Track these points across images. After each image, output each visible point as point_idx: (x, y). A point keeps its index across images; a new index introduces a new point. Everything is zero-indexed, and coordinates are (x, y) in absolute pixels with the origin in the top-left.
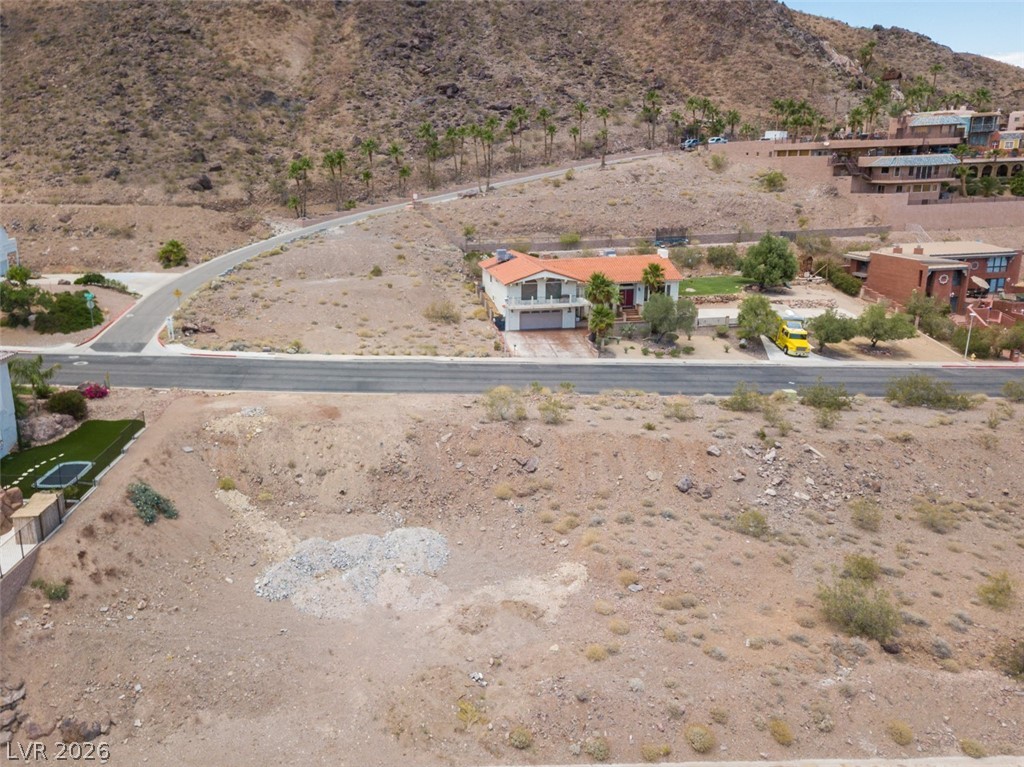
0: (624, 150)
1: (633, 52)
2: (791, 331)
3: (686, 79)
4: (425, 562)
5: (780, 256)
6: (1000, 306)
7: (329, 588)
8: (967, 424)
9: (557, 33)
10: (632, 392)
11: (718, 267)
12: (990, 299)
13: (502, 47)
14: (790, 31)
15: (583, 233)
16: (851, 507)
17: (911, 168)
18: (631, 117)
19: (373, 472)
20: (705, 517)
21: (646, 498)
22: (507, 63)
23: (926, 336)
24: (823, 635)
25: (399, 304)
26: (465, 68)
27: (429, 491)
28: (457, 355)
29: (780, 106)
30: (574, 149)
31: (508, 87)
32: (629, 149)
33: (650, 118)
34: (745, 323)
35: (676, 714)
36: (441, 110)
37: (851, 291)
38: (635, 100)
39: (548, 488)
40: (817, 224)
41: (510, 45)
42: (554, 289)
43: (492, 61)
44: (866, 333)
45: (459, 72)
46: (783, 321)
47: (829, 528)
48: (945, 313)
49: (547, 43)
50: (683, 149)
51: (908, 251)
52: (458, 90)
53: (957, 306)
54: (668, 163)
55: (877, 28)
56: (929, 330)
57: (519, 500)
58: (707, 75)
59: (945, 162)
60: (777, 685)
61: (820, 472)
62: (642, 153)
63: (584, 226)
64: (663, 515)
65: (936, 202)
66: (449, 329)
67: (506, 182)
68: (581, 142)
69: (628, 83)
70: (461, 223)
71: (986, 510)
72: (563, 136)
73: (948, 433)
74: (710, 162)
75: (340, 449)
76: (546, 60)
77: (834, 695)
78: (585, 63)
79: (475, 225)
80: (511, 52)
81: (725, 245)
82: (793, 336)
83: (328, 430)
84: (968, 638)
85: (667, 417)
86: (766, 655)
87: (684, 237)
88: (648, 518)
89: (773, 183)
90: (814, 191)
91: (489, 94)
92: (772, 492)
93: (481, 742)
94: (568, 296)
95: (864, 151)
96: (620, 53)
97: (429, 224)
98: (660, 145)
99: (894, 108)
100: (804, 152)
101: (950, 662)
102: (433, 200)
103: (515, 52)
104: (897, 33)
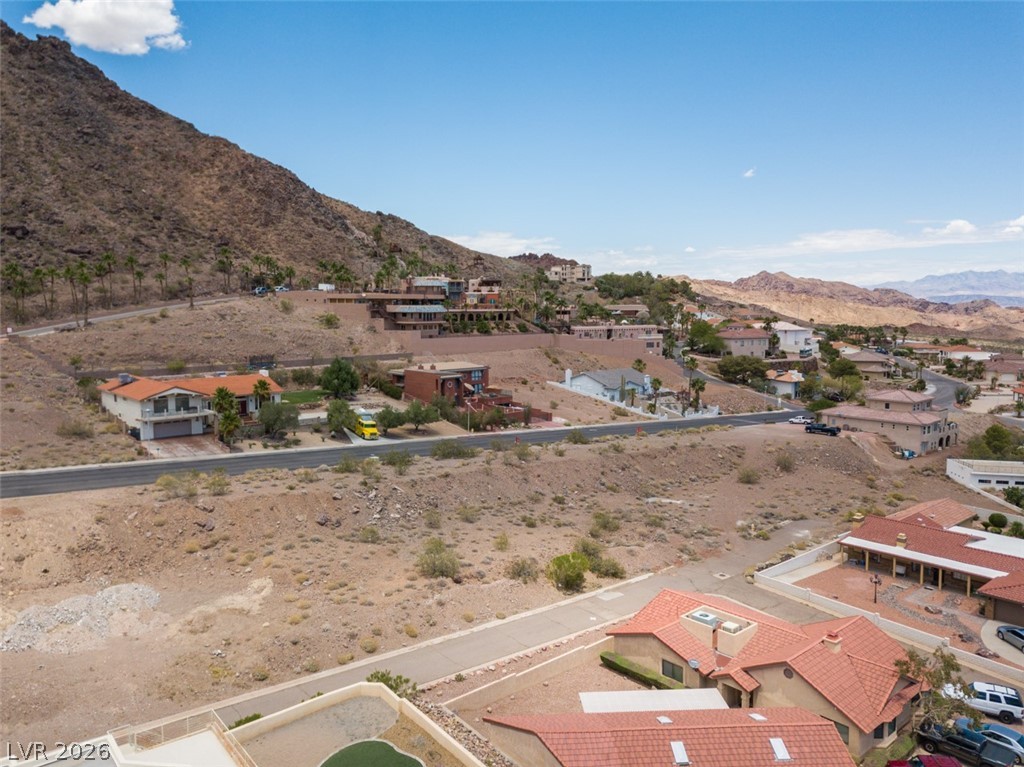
0: (206, 294)
1: (197, 213)
2: (365, 422)
3: (247, 240)
4: (143, 603)
5: (348, 373)
6: (482, 401)
7: (69, 632)
8: (476, 463)
9: (121, 189)
10: (269, 470)
11: (301, 384)
12: (476, 397)
13: (66, 196)
14: (322, 210)
15: (187, 361)
16: (424, 517)
17: (420, 314)
18: (206, 268)
19: (71, 551)
20: (340, 538)
21: (299, 532)
22: (76, 211)
23: (445, 421)
24: (422, 582)
25: (26, 425)
26: (30, 212)
27: (127, 558)
28: (103, 462)
29: (324, 266)
30: (160, 292)
31: (82, 233)
32: (209, 293)
33: (224, 268)
34: (333, 419)
35: (353, 636)
36: (12, 250)
37: (396, 396)
38: (207, 253)
39: (226, 539)
40: (365, 351)
41: (75, 195)
42: (183, 402)
43: (59, 208)
44: (411, 420)
45: (25, 215)
46: (359, 416)
47: (414, 531)
48: (454, 406)
49: (113, 196)
50: (255, 294)
51: (427, 367)
52: (28, 232)
53: (459, 402)
54: (246, 305)
55: (379, 214)
56: (447, 417)
57: (205, 551)
58: (263, 238)
59: (439, 310)
60: (404, 608)
61: (402, 500)
62: (222, 297)
63: (186, 355)
64: (313, 540)
65: (437, 337)
66: (86, 442)
67: (103, 319)
68: (167, 286)
69: (197, 238)
70: (65, 354)
71: (492, 508)
72: (149, 281)
73: (467, 469)
74: (280, 305)
75: (34, 537)
76: (115, 212)
77: (434, 606)
78: (155, 218)
79: (80, 356)
80: (77, 201)
81: (303, 368)
82: (367, 426)
83: (18, 523)
84: (492, 566)
85: (300, 481)
86: (395, 598)
87: (272, 363)
88: (304, 544)
89: (330, 322)
90: (360, 329)
91: (63, 238)
92: (378, 516)
93: (234, 685)
94: (196, 408)
95: (389, 301)
96: (185, 212)
97: (31, 354)
98: (234, 291)
99: (402, 273)
100: (349, 300)
101: (485, 579)
102: (28, 334)
103: (82, 202)
104: (392, 218)
